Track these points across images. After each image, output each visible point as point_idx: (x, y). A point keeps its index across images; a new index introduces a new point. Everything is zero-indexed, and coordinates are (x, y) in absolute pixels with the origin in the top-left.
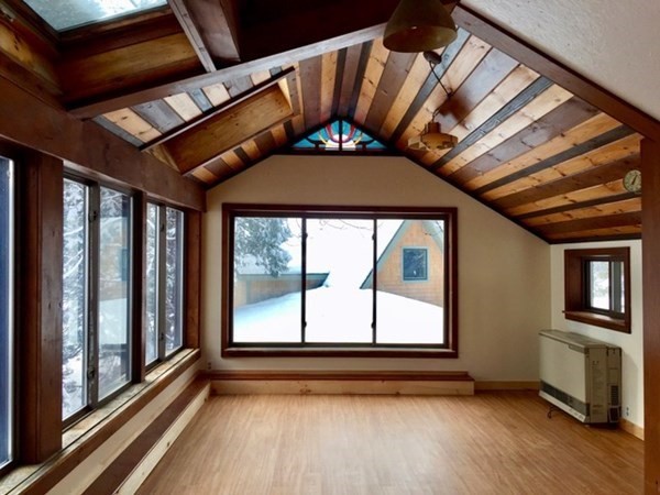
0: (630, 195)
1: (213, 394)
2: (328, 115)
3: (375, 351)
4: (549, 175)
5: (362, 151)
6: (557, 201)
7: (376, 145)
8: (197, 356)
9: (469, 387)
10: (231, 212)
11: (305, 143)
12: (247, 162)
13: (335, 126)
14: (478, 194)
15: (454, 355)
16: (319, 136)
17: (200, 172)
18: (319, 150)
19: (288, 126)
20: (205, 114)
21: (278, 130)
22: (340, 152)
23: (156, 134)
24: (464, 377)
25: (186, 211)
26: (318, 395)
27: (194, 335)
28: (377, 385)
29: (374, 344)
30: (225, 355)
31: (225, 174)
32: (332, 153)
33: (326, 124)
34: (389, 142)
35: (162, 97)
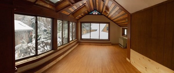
0: (127, 22)
1: (79, 44)
2: (93, 10)
3: (99, 40)
4: (119, 19)
5: (98, 15)
6: (120, 22)
7: (100, 14)
8: (77, 40)
9: (111, 44)
10: (81, 23)
11: (91, 13)
12: (83, 16)
13: (94, 11)
14: (112, 20)
15: (109, 40)
16: (92, 12)
17: (77, 18)
18: (92, 14)
19: (88, 11)
20: (75, 11)
21: (86, 12)
22: (95, 15)
23: (69, 14)
24: (110, 43)
25: (76, 23)
26: (92, 45)
27: (77, 37)
28: (96, 44)
29: (99, 39)
30: (81, 40)
31: (80, 18)
32: (94, 15)
33: (93, 11)
34: (101, 13)
35: (72, 7)
